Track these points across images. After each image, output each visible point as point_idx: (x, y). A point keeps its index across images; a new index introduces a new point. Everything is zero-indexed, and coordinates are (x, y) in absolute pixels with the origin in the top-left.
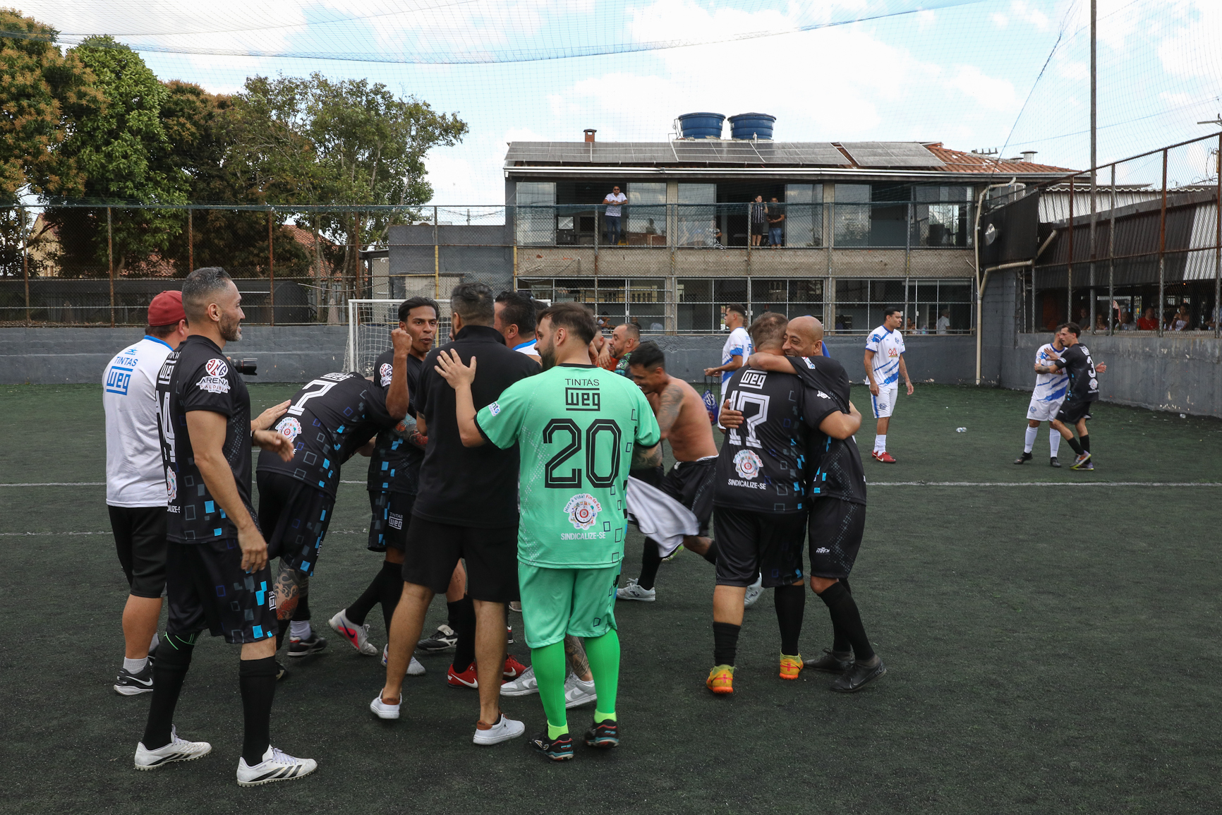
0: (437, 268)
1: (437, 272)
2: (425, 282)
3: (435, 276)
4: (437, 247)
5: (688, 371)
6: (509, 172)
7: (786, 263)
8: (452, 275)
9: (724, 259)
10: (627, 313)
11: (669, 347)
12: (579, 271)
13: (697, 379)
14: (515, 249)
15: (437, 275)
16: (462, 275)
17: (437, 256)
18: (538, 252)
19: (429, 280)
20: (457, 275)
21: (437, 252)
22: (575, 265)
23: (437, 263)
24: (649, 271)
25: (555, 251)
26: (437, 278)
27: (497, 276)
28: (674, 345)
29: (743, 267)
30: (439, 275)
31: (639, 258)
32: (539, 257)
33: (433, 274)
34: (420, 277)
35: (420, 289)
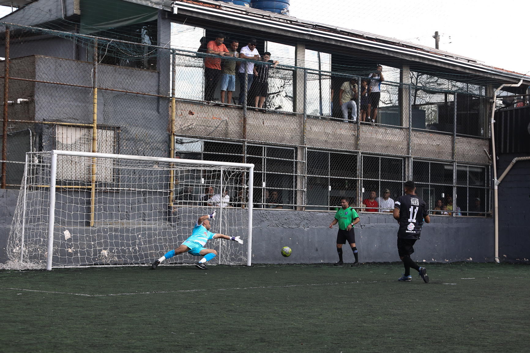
0: (96, 117)
1: (96, 122)
2: (80, 134)
3: (92, 127)
4: (95, 90)
5: (317, 250)
6: (178, 9)
7: (381, 140)
9: (338, 132)
10: (264, 184)
11: (303, 223)
12: (226, 134)
13: (323, 259)
14: (174, 101)
15: (95, 125)
16: (118, 128)
17: (96, 102)
18: (190, 108)
19: (84, 131)
20: (116, 129)
21: (96, 96)
22: (223, 126)
23: (96, 111)
24: (283, 139)
25: (206, 109)
26: (95, 130)
28: (306, 221)
29: (352, 141)
30: (97, 127)
31: (275, 123)
32: (191, 113)
33: (91, 125)
34: (74, 126)
35: (74, 142)
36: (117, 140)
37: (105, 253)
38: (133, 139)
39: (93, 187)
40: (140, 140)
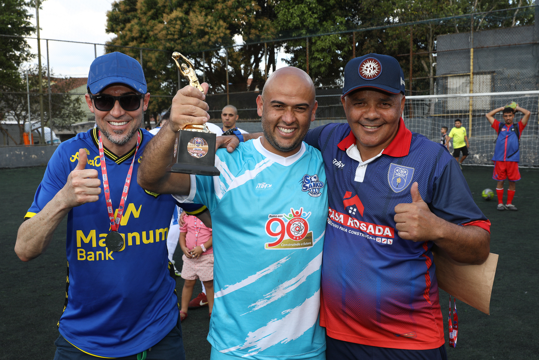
0: (472, 68)
1: (472, 71)
2: (463, 80)
4: (472, 50)
8: (485, 73)
15: (471, 73)
16: (493, 72)
17: (472, 57)
19: (465, 78)
20: (489, 73)
21: (472, 54)
23: (472, 64)
26: (471, 76)
27: (524, 71)
30: (474, 74)
33: (468, 74)
34: (458, 76)
35: (458, 86)
36: (493, 80)
37: (477, 156)
38: (505, 78)
39: (470, 114)
40: (511, 78)
